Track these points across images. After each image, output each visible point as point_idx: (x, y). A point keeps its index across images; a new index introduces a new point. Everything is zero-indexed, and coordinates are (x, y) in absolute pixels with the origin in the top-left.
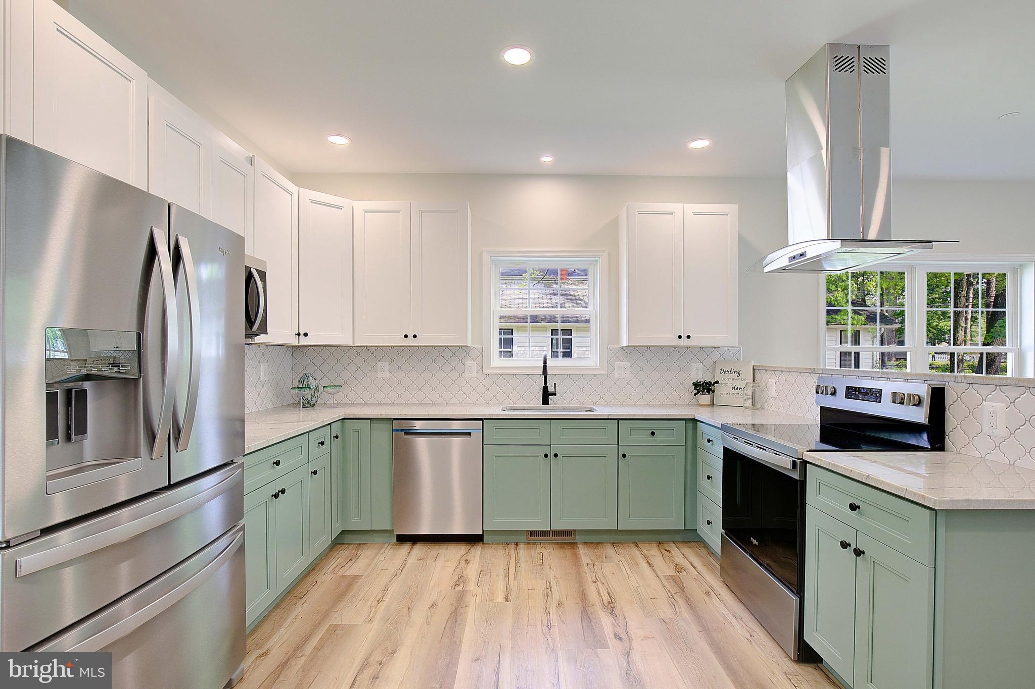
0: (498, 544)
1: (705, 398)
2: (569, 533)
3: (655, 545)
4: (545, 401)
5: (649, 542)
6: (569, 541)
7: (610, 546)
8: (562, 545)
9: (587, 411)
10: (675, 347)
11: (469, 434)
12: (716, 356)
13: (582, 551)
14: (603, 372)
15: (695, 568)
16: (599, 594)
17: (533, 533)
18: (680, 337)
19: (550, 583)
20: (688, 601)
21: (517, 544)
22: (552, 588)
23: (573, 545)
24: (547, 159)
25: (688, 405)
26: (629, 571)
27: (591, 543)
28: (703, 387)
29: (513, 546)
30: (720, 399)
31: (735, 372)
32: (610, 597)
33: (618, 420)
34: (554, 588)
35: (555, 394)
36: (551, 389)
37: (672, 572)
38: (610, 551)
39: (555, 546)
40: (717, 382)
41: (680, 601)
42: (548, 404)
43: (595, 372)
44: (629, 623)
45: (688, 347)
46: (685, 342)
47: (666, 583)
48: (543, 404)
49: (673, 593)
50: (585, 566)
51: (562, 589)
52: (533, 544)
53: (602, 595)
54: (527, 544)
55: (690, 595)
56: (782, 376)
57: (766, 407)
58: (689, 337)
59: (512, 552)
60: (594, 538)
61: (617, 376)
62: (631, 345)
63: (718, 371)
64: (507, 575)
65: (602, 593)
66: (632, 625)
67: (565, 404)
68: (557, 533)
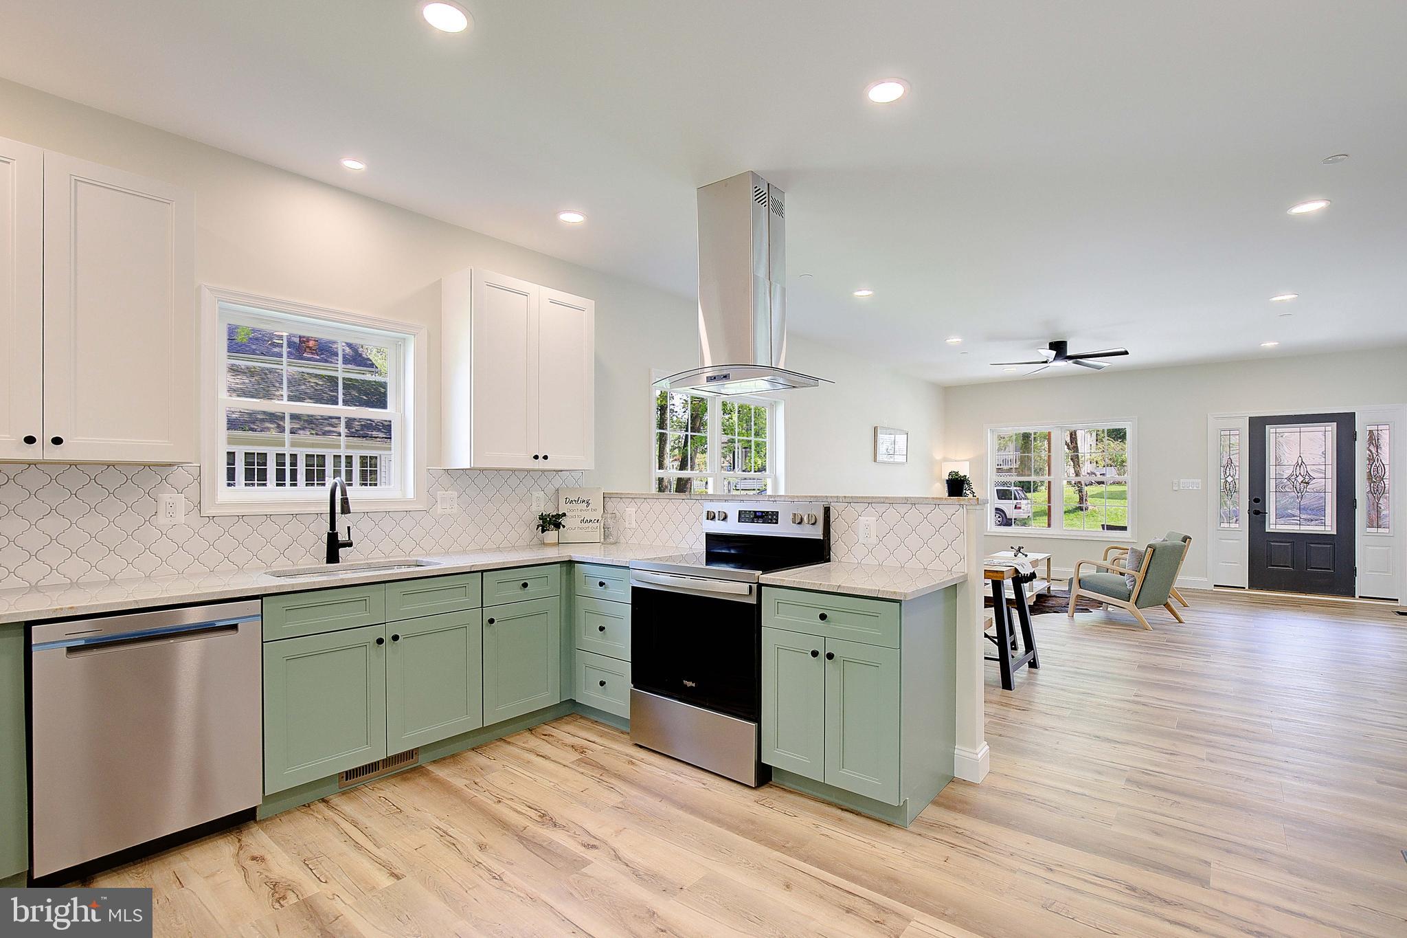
0: (288, 812)
1: (552, 535)
2: (409, 755)
3: (527, 734)
4: (332, 557)
5: (517, 733)
6: (409, 767)
7: (472, 754)
8: (404, 776)
9: (409, 566)
10: (528, 471)
11: (234, 627)
12: (557, 482)
13: (441, 772)
14: (420, 507)
15: (594, 742)
16: (519, 812)
17: (350, 774)
18: (536, 457)
19: (438, 828)
20: (619, 777)
21: (323, 800)
22: (450, 833)
23: (419, 770)
24: (353, 165)
25: (529, 547)
26: (528, 774)
27: (444, 759)
28: (551, 522)
29: (321, 806)
30: (566, 535)
31: (584, 501)
32: (536, 810)
33: (482, 572)
34: (451, 831)
35: (350, 545)
36: (342, 537)
37: (575, 756)
38: (478, 759)
39: (393, 780)
40: (564, 515)
41: (613, 781)
42: (339, 562)
43: (409, 508)
44: (585, 826)
45: (543, 471)
46: (540, 464)
47: (582, 770)
48: (328, 562)
49: (598, 776)
50: (466, 788)
51: (465, 831)
52: (351, 790)
53: (523, 811)
54: (343, 794)
55: (617, 771)
56: (645, 504)
57: (622, 540)
58: (545, 457)
59: (329, 813)
60: (441, 753)
61: (439, 511)
62: (477, 466)
63: (562, 501)
64: (358, 846)
65: (521, 810)
66: (591, 826)
67: (361, 560)
68: (389, 761)
